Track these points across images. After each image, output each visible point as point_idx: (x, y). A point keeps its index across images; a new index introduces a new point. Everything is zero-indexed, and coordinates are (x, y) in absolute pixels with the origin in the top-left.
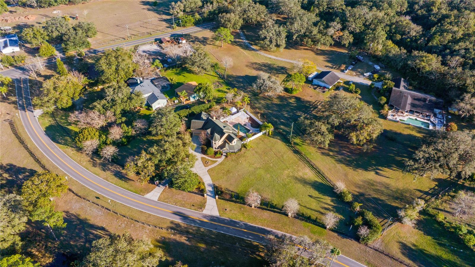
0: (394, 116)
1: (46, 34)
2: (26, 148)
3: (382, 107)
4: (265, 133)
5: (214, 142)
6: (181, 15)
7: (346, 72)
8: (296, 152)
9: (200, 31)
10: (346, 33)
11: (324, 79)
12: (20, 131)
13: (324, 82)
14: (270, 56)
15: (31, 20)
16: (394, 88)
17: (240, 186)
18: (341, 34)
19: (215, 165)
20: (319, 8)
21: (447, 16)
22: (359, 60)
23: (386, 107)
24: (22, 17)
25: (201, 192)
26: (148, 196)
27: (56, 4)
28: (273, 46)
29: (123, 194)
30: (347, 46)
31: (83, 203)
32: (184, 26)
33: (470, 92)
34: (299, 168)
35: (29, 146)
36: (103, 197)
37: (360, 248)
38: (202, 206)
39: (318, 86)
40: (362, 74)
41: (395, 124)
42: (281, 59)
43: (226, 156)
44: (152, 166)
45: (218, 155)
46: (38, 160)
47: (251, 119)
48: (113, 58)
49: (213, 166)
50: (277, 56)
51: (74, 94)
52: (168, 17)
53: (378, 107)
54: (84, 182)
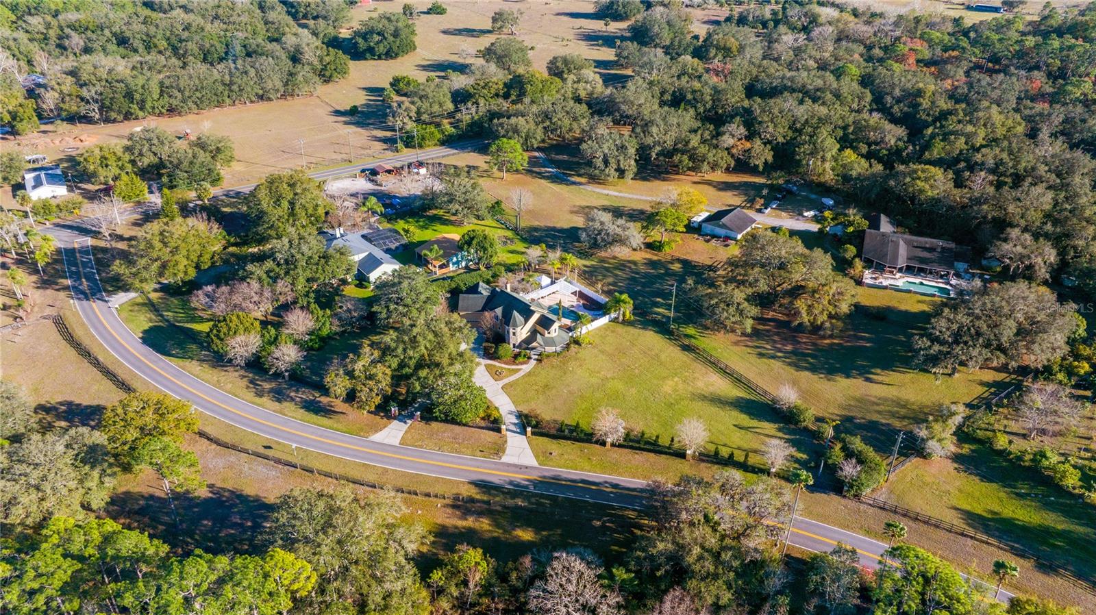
0: (875, 279)
1: (127, 160)
2: (96, 363)
3: (850, 264)
4: (616, 318)
5: (511, 331)
6: (410, 126)
7: (767, 211)
8: (687, 348)
9: (453, 154)
10: (758, 142)
11: (724, 220)
12: (79, 333)
13: (724, 226)
14: (606, 192)
15: (87, 143)
16: (868, 230)
17: (575, 411)
18: (748, 145)
19: (517, 376)
20: (695, 107)
21: (950, 113)
22: (790, 192)
23: (858, 263)
24: (67, 139)
25: (494, 424)
26: (378, 437)
27: (141, 114)
28: (611, 171)
29: (321, 436)
30: (761, 168)
31: (233, 457)
32: (421, 146)
33: (1018, 225)
34: (696, 375)
35: (101, 359)
36: (279, 443)
37: (845, 507)
38: (499, 449)
39: (714, 236)
40: (801, 214)
41: (881, 292)
42: (631, 196)
43: (539, 361)
44: (384, 373)
45: (520, 359)
46: (123, 384)
47: (582, 295)
48: (285, 186)
49: (512, 378)
50: (620, 192)
51: (201, 256)
52: (389, 134)
53: (842, 266)
54: (232, 419)
